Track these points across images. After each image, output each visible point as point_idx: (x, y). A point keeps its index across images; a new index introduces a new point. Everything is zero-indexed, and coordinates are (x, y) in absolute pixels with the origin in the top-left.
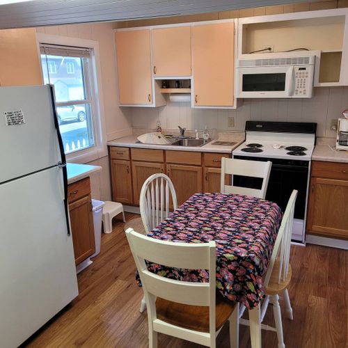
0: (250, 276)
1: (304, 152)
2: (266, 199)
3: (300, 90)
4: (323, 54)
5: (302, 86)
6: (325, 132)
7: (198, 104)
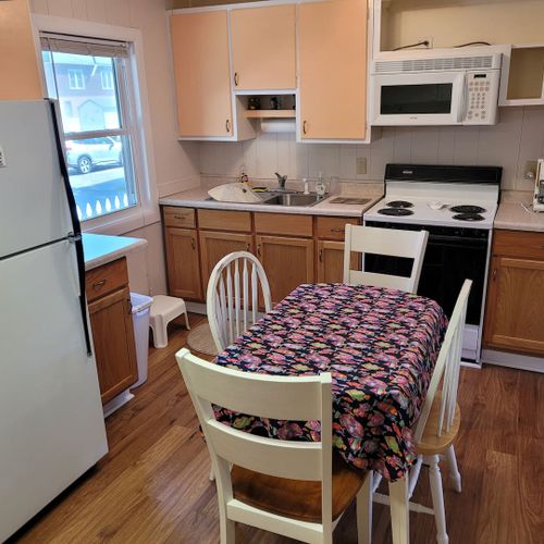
0: (392, 427)
1: (482, 215)
2: (418, 294)
3: (475, 111)
4: (515, 52)
5: (480, 105)
6: (516, 182)
7: (308, 135)
